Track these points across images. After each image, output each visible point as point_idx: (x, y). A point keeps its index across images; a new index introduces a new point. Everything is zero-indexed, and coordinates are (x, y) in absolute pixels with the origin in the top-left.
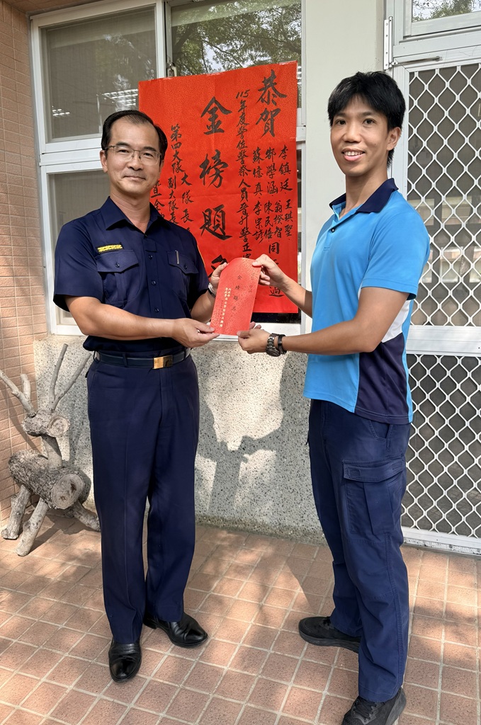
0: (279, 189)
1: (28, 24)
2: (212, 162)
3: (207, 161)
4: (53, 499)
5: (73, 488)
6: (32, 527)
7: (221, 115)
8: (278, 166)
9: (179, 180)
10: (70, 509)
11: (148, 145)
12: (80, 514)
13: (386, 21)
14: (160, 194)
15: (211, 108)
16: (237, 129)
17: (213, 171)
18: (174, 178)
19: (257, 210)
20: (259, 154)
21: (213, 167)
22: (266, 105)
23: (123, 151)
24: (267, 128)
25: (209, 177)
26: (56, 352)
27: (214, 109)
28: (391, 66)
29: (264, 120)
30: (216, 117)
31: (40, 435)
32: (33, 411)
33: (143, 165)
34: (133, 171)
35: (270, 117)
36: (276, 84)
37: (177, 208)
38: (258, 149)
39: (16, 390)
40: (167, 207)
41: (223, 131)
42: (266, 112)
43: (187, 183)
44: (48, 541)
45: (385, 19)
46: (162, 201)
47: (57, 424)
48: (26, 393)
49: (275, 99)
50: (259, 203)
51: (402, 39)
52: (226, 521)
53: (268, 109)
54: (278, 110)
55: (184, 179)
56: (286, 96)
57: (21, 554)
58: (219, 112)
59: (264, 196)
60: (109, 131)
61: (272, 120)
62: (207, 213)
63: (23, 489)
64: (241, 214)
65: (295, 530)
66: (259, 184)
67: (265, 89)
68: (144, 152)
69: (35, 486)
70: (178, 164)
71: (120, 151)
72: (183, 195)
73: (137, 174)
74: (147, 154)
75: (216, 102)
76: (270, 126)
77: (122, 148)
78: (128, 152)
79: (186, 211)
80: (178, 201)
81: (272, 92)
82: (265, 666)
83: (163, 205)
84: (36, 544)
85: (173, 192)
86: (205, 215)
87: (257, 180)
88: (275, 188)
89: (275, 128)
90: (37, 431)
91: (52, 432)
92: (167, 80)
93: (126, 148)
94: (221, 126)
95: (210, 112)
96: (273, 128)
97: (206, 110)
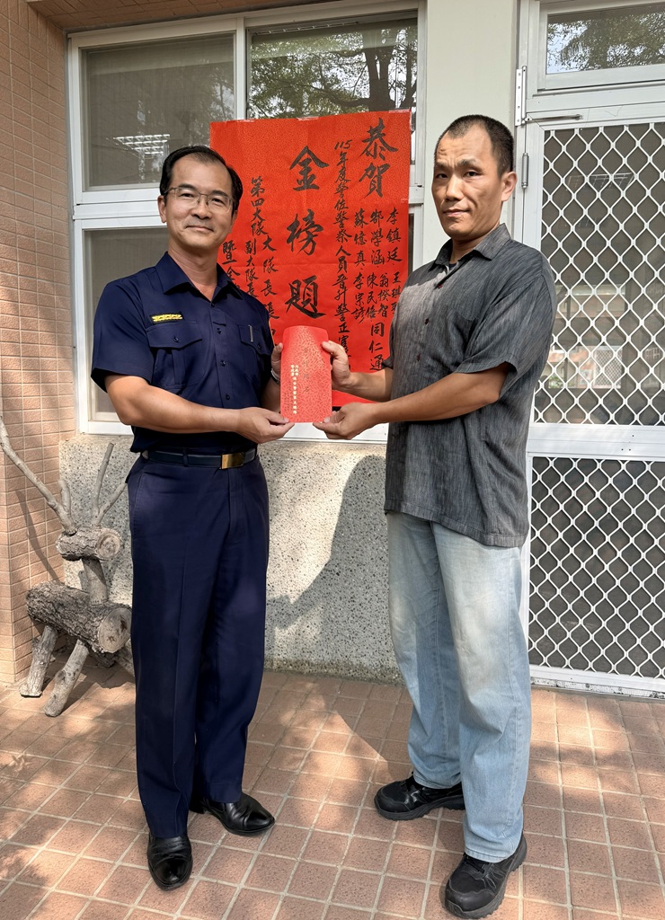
1: (65, 42)
2: (303, 224)
3: (297, 223)
4: (100, 640)
5: (124, 625)
6: (68, 678)
7: (315, 168)
8: (385, 232)
9: (260, 244)
11: (218, 189)
17: (304, 235)
23: (187, 195)
24: (373, 187)
31: (80, 558)
32: (73, 528)
33: (211, 212)
34: (198, 219)
35: (376, 173)
37: (256, 278)
41: (317, 188)
42: (372, 166)
44: (83, 698)
47: (108, 543)
48: (65, 504)
52: (313, 665)
53: (375, 164)
55: (266, 243)
57: (51, 713)
58: (312, 164)
60: (170, 171)
63: (47, 630)
67: (371, 140)
68: (213, 196)
69: (71, 627)
71: (183, 195)
73: (204, 224)
74: (217, 200)
76: (376, 184)
77: (186, 191)
78: (193, 196)
87: (360, 248)
88: (381, 258)
89: (383, 187)
90: (78, 553)
92: (247, 123)
93: (190, 192)
96: (380, 187)
97: (296, 162)
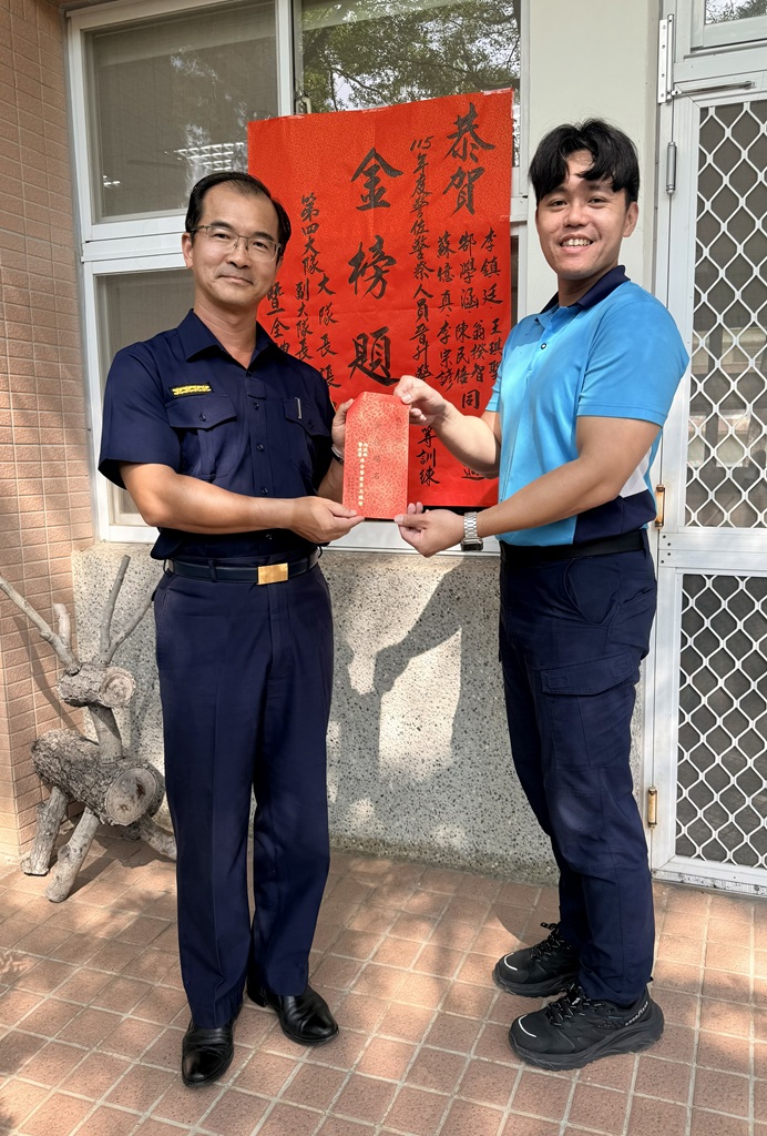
0: (481, 301)
1: (63, 24)
2: (369, 257)
3: (361, 254)
4: (108, 809)
5: (141, 790)
6: (74, 855)
7: (385, 179)
8: (479, 263)
9: (314, 286)
10: (135, 825)
11: (261, 230)
12: (150, 834)
13: (663, 22)
14: (282, 310)
15: (369, 165)
16: (412, 202)
17: (371, 271)
18: (305, 283)
19: (443, 335)
20: (448, 244)
21: (372, 264)
22: (459, 162)
23: (222, 236)
24: (461, 200)
25: (364, 282)
26: (109, 570)
27: (375, 168)
28: (669, 97)
29: (457, 187)
30: (377, 181)
31: (85, 704)
32: (75, 666)
33: (250, 260)
34: (234, 268)
35: (466, 181)
36: (477, 126)
37: (311, 333)
38: (447, 235)
39: (47, 630)
40: (293, 331)
41: (388, 205)
42: (460, 172)
43: (327, 290)
44: (97, 879)
45: (661, 18)
46: (286, 321)
47: (115, 686)
48: (64, 635)
49: (476, 152)
50: (447, 324)
51: (689, 53)
52: (389, 846)
53: (464, 169)
54: (480, 170)
55: (322, 284)
56: (493, 147)
57: (55, 898)
58: (381, 173)
59: (455, 313)
60: (201, 203)
61: (470, 187)
62: (361, 341)
63: (56, 792)
64: (416, 343)
65: (502, 861)
66: (447, 293)
67: (459, 134)
68: (255, 239)
69: (77, 789)
70: (313, 259)
71: (216, 235)
72: (322, 310)
73: (241, 274)
74: (259, 244)
75: (377, 157)
76: (466, 197)
77: (220, 230)
78: (228, 237)
79: (325, 337)
80: (313, 321)
81: (471, 140)
82: (464, 1080)
83: (287, 328)
84: (79, 882)
85: (304, 306)
86: (357, 345)
87: (444, 287)
88: (474, 299)
89: (475, 199)
90: (81, 698)
91: (105, 700)
92: (296, 120)
93: (226, 232)
94: (385, 197)
95: (367, 173)
96: (471, 201)
97: (361, 169)
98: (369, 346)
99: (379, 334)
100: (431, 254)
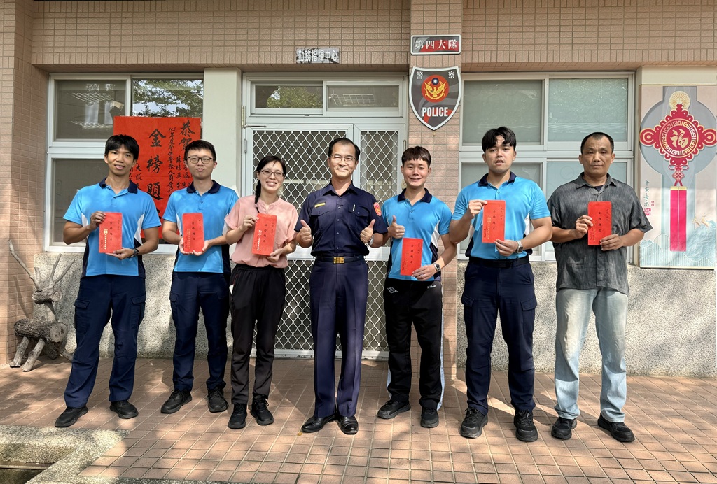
1: (47, 77)
2: (154, 161)
3: (151, 160)
4: (51, 336)
5: (62, 332)
6: (35, 354)
7: (160, 138)
15: (155, 134)
16: (169, 146)
17: (154, 165)
19: (178, 186)
21: (155, 163)
22: (184, 136)
25: (152, 168)
27: (157, 135)
28: (244, 127)
29: (183, 143)
30: (157, 138)
32: (41, 288)
36: (190, 126)
39: (32, 275)
41: (161, 146)
43: (139, 169)
47: (57, 294)
49: (189, 134)
50: (179, 183)
56: (194, 133)
57: (26, 371)
59: (182, 179)
62: (150, 186)
63: (24, 339)
64: (169, 187)
66: (179, 173)
67: (184, 128)
72: (137, 176)
75: (158, 131)
81: (188, 130)
84: (35, 366)
86: (148, 187)
87: (179, 171)
90: (42, 300)
91: (53, 298)
94: (160, 143)
95: (154, 136)
97: (152, 135)
98: (153, 188)
99: (156, 184)
100: (174, 162)
